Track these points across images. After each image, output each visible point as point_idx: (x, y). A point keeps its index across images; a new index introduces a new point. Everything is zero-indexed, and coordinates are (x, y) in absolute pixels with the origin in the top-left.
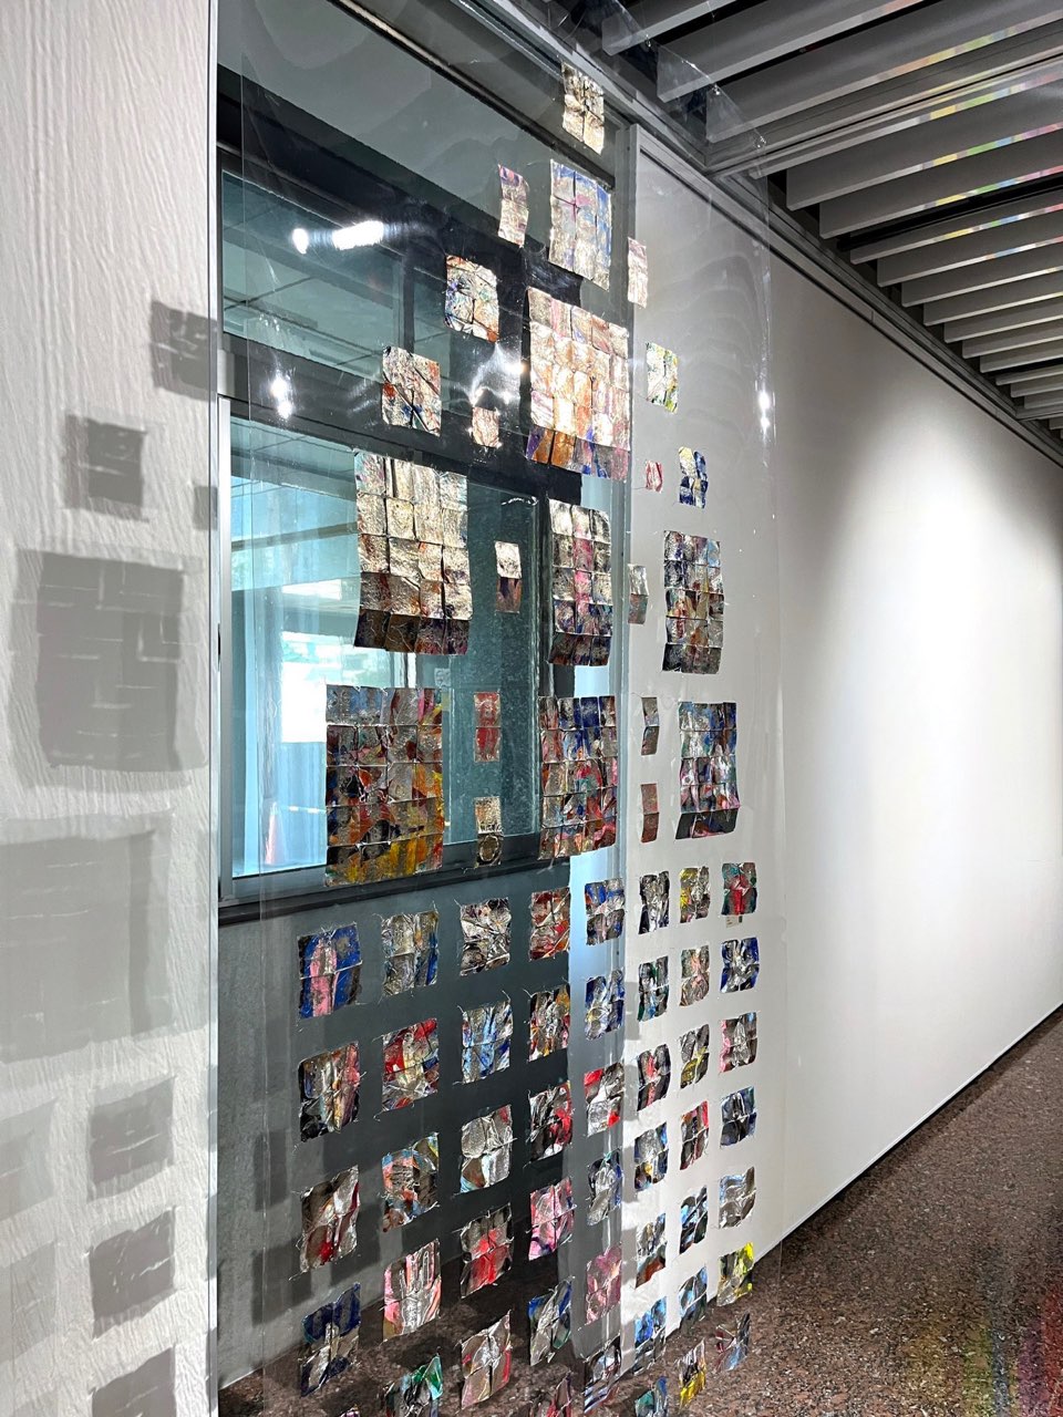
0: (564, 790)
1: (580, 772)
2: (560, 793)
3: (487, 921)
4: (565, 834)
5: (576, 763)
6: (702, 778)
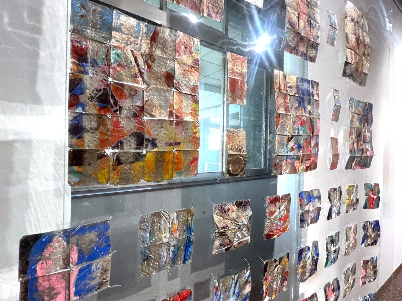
0: (289, 132)
1: (299, 123)
2: (287, 133)
3: (234, 215)
4: (289, 161)
5: (297, 116)
6: (359, 139)
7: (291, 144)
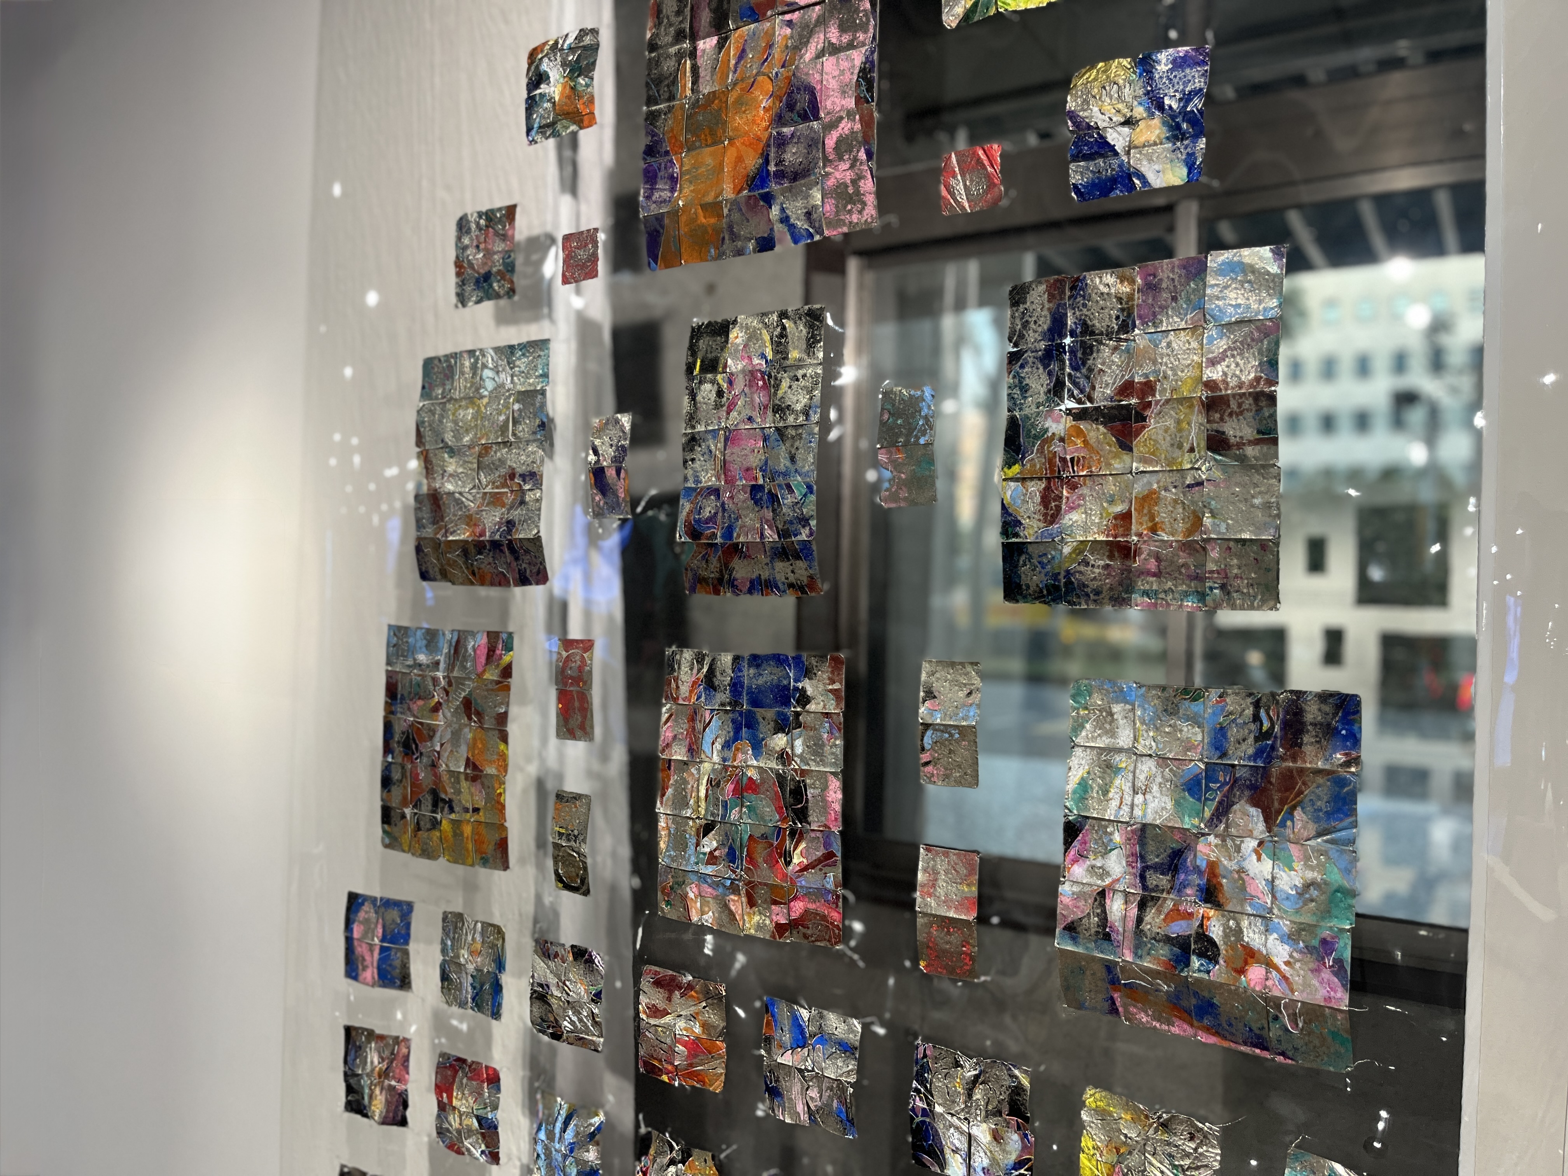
0: (695, 811)
1: (733, 787)
2: (690, 813)
4: (707, 889)
5: (727, 768)
7: (710, 844)
